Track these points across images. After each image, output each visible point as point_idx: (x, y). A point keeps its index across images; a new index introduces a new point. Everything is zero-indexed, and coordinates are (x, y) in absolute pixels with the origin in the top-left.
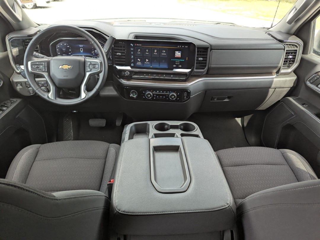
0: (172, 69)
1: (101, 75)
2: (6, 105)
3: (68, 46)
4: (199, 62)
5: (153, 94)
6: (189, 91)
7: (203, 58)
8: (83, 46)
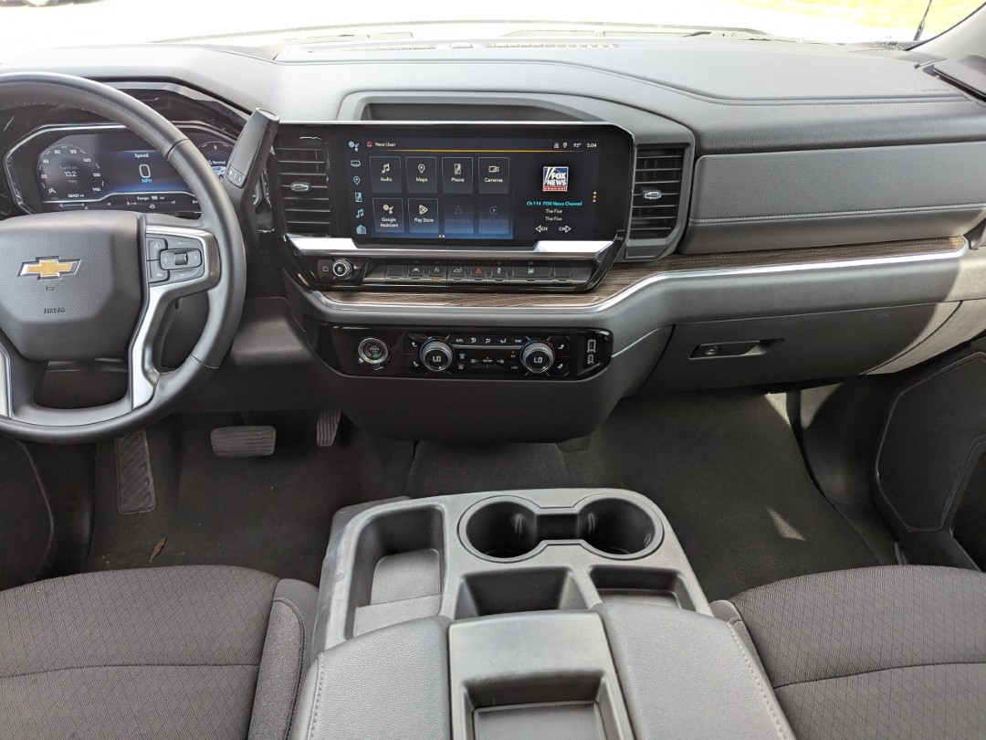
0: (532, 243)
1: (218, 297)
4: (645, 208)
5: (456, 352)
6: (606, 333)
7: (663, 192)
8: (147, 156)
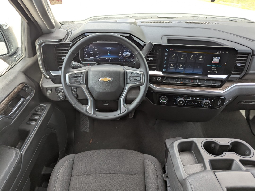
0: (207, 75)
1: (143, 88)
2: (37, 113)
3: (96, 48)
5: (185, 101)
6: (224, 98)
7: (241, 64)
8: (110, 49)
